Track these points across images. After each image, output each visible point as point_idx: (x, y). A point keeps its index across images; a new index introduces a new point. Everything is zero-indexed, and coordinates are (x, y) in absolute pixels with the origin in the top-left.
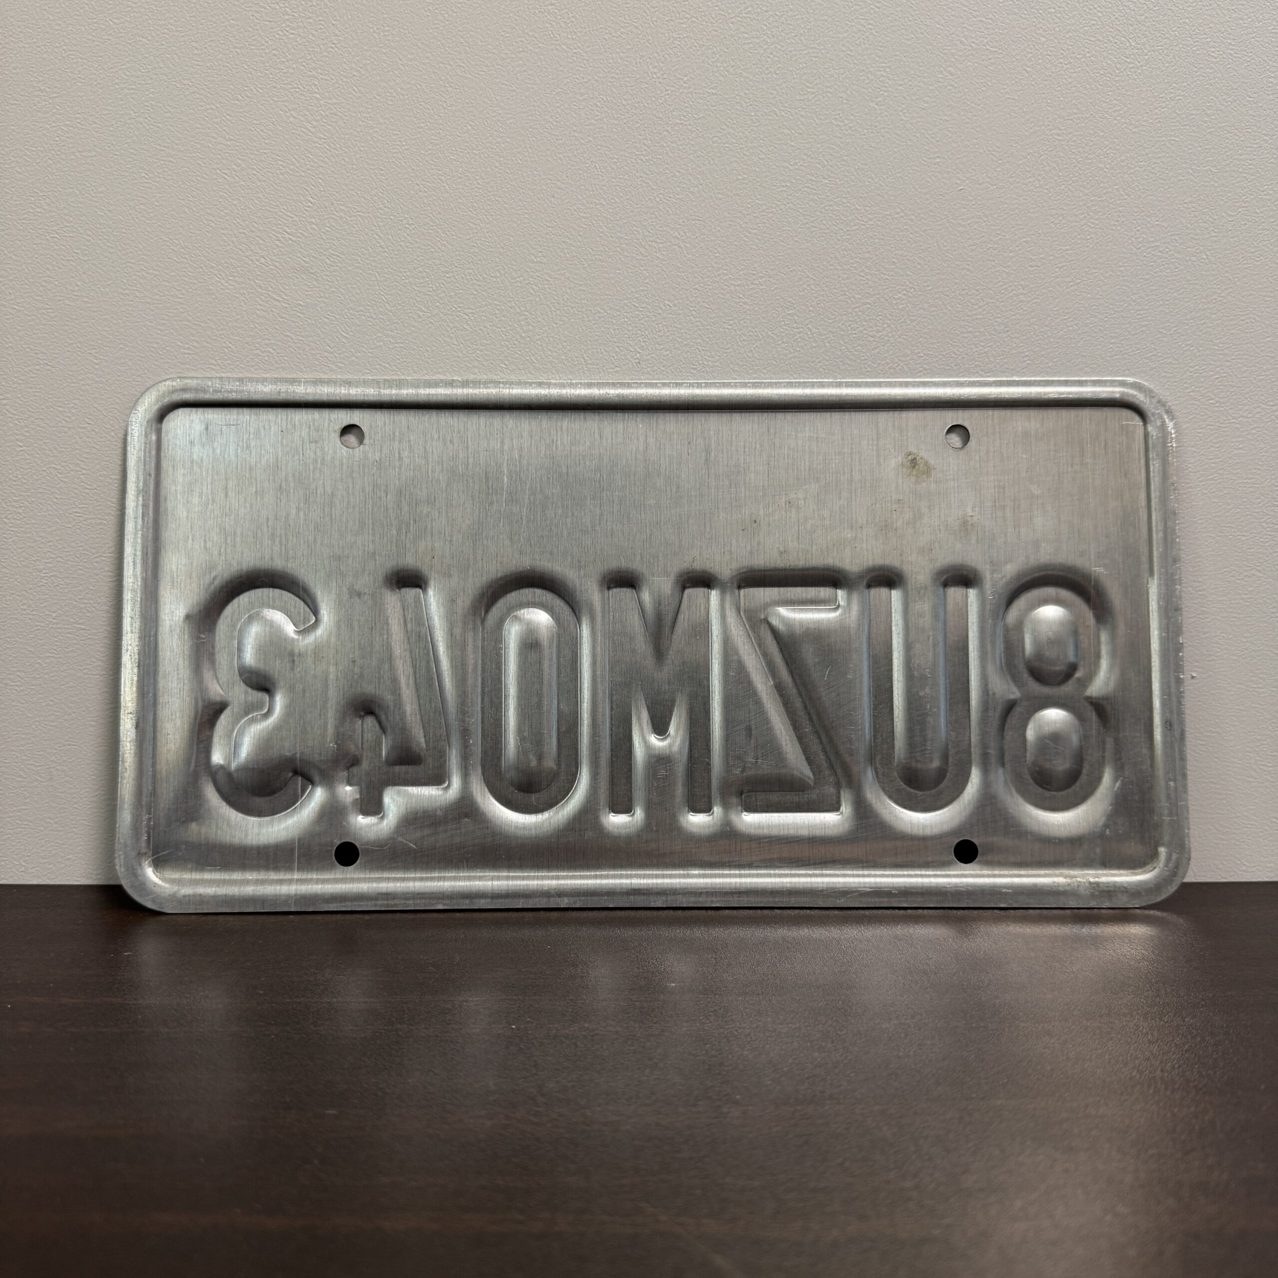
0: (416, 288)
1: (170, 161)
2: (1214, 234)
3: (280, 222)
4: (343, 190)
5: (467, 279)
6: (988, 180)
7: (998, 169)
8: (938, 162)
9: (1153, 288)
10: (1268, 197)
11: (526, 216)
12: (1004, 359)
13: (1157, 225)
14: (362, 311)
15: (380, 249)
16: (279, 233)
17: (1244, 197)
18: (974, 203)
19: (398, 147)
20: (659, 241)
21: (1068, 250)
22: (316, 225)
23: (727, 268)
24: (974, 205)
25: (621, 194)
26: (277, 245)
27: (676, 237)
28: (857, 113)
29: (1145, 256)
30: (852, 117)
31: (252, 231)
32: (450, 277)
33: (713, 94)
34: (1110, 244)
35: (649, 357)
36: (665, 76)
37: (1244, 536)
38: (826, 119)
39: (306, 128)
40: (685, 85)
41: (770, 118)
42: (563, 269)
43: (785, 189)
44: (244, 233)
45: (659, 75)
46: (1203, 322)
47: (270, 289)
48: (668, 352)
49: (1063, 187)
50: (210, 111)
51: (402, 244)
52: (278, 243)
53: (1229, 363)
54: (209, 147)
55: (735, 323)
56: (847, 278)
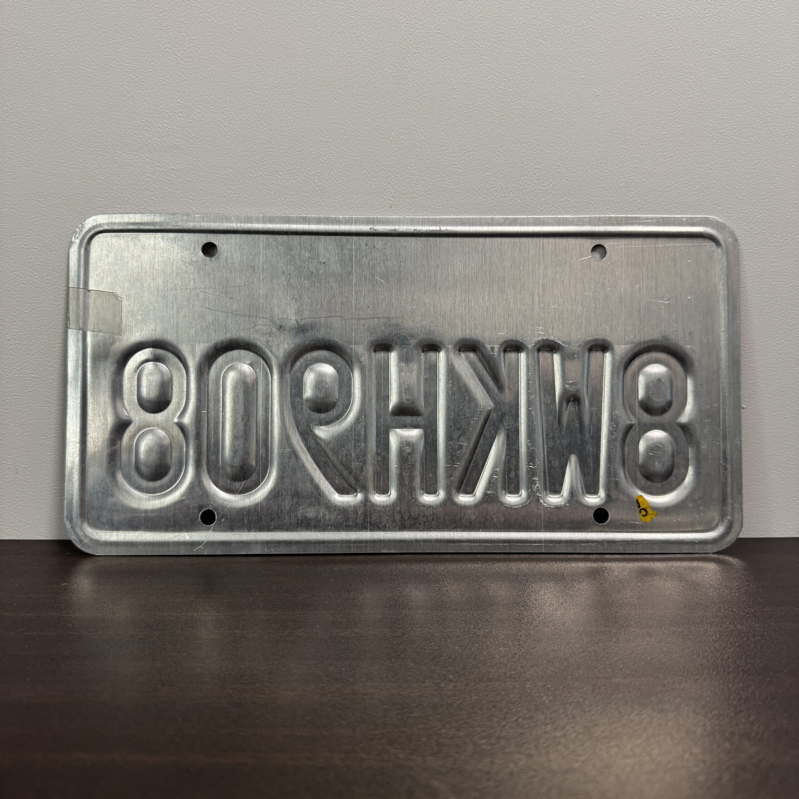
0: (247, 158)
1: (89, 77)
2: (760, 124)
3: (160, 116)
4: (201, 95)
5: (280, 153)
6: (615, 89)
7: (622, 82)
8: (582, 78)
9: (720, 159)
10: (794, 101)
11: (319, 112)
12: (625, 204)
13: (723, 119)
14: (213, 173)
15: (225, 133)
16: (160, 123)
17: (779, 101)
18: (606, 104)
19: (236, 68)
20: (403, 128)
21: (666, 134)
22: (184, 118)
23: (447, 145)
24: (605, 105)
25: (379, 98)
26: (158, 131)
27: (415, 126)
28: (531, 46)
29: (715, 139)
30: (528, 49)
31: (142, 122)
32: (269, 151)
33: (439, 33)
34: (693, 131)
35: (397, 203)
36: (407, 22)
37: (777, 318)
38: (511, 50)
39: (177, 55)
40: (421, 28)
41: (475, 49)
42: (342, 146)
43: (485, 95)
44: (137, 123)
45: (404, 21)
46: (751, 181)
47: (154, 159)
48: (409, 200)
49: (663, 94)
50: (115, 44)
51: (239, 130)
52: (159, 129)
53: (768, 208)
54: (114, 67)
55: (452, 181)
56: (524, 152)
